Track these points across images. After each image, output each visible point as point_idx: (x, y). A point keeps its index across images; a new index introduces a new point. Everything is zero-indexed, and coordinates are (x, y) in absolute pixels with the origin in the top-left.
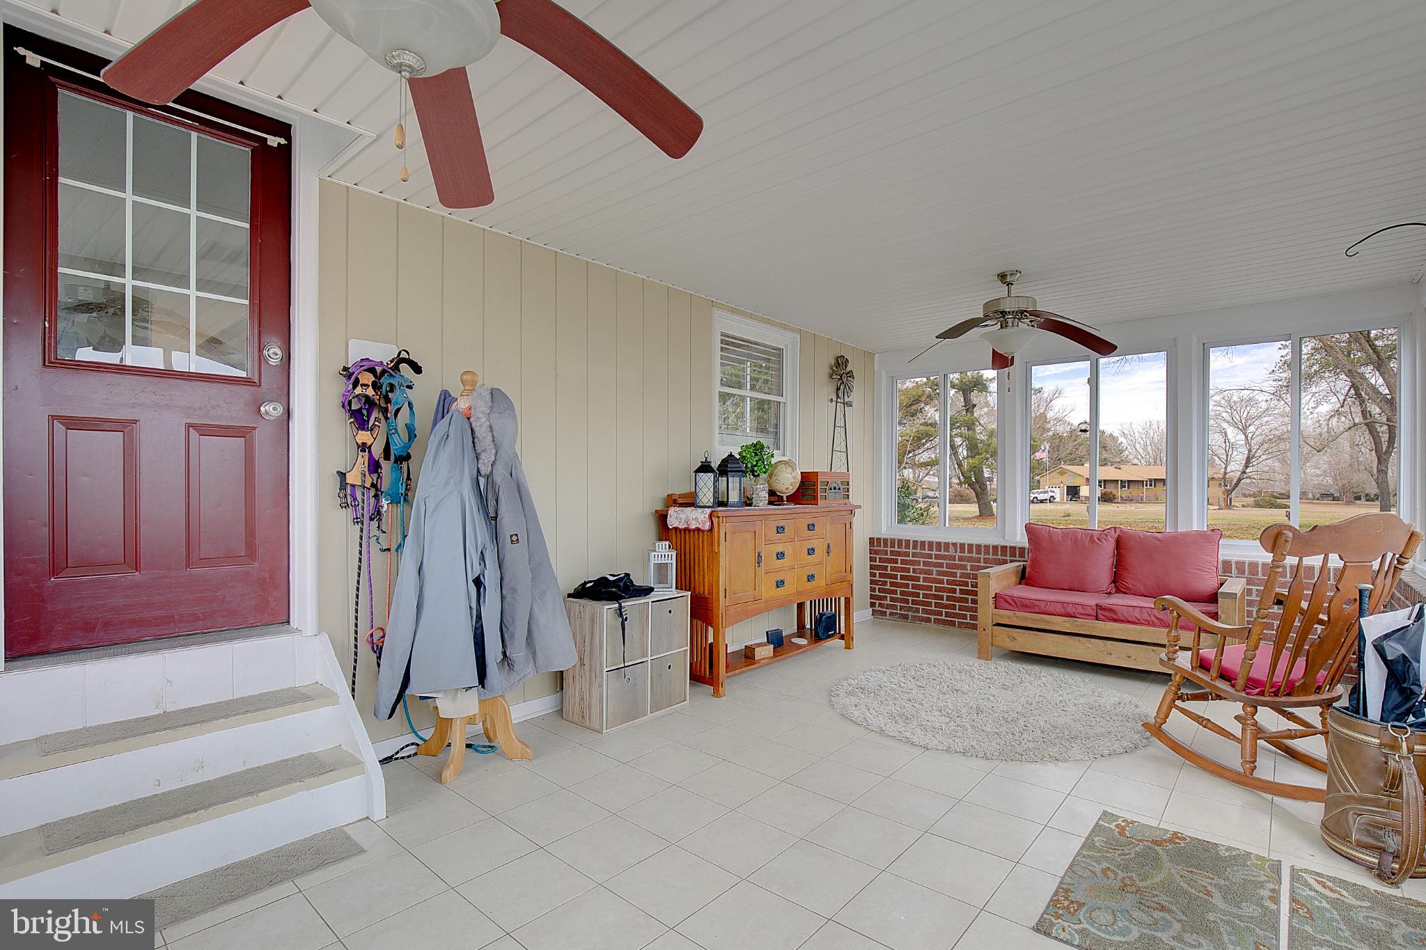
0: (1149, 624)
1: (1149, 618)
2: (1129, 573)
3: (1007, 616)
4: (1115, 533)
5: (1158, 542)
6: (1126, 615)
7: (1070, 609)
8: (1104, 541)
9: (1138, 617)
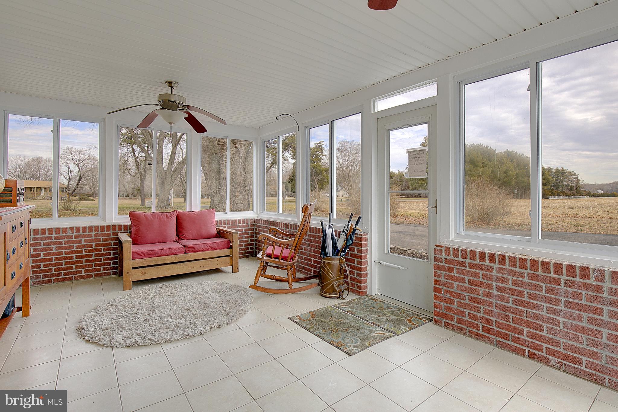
0: (207, 250)
1: (207, 248)
2: (185, 230)
3: (140, 262)
4: (177, 213)
5: (195, 216)
6: (199, 248)
7: (173, 251)
8: (172, 217)
9: (203, 248)
